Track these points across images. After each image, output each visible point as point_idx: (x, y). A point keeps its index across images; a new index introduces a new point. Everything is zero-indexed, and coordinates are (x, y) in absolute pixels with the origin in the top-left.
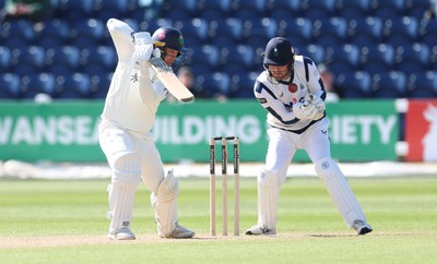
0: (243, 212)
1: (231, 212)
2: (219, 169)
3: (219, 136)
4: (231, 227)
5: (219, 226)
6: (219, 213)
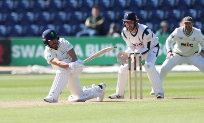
1: (139, 88)
4: (139, 95)
5: (133, 95)
6: (133, 88)
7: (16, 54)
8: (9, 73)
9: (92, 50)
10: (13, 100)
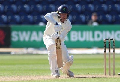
0: (116, 67)
1: (112, 67)
2: (107, 51)
3: (107, 38)
4: (112, 72)
5: (107, 72)
6: (107, 67)
7: (14, 38)
8: (9, 53)
9: (76, 36)
10: (11, 75)
